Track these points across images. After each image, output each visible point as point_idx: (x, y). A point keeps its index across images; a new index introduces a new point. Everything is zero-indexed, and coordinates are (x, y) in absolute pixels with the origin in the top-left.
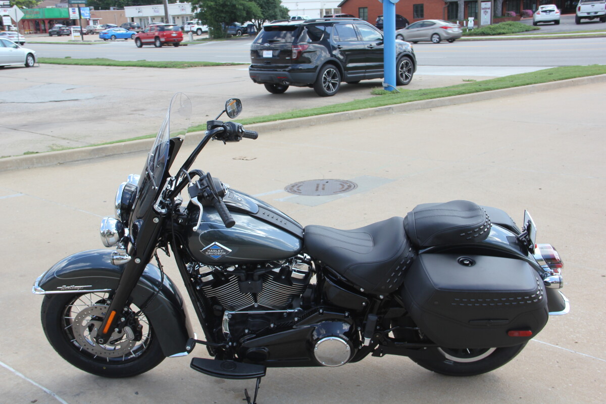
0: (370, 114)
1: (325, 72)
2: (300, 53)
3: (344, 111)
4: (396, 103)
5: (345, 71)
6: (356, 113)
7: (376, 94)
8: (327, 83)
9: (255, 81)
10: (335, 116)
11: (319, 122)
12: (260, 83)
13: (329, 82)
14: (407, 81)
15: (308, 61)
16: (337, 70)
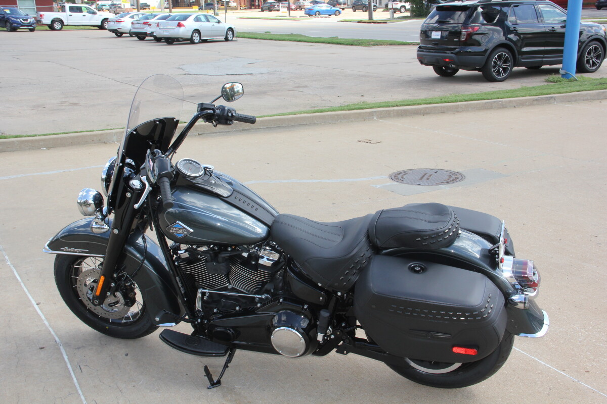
0: (527, 103)
1: (496, 56)
2: (470, 35)
3: (498, 98)
4: (560, 93)
5: (519, 55)
6: (510, 102)
7: (551, 82)
8: (497, 68)
9: (422, 63)
10: (486, 103)
11: (466, 109)
12: (427, 64)
13: (499, 66)
14: (595, 68)
15: (478, 44)
16: (510, 54)
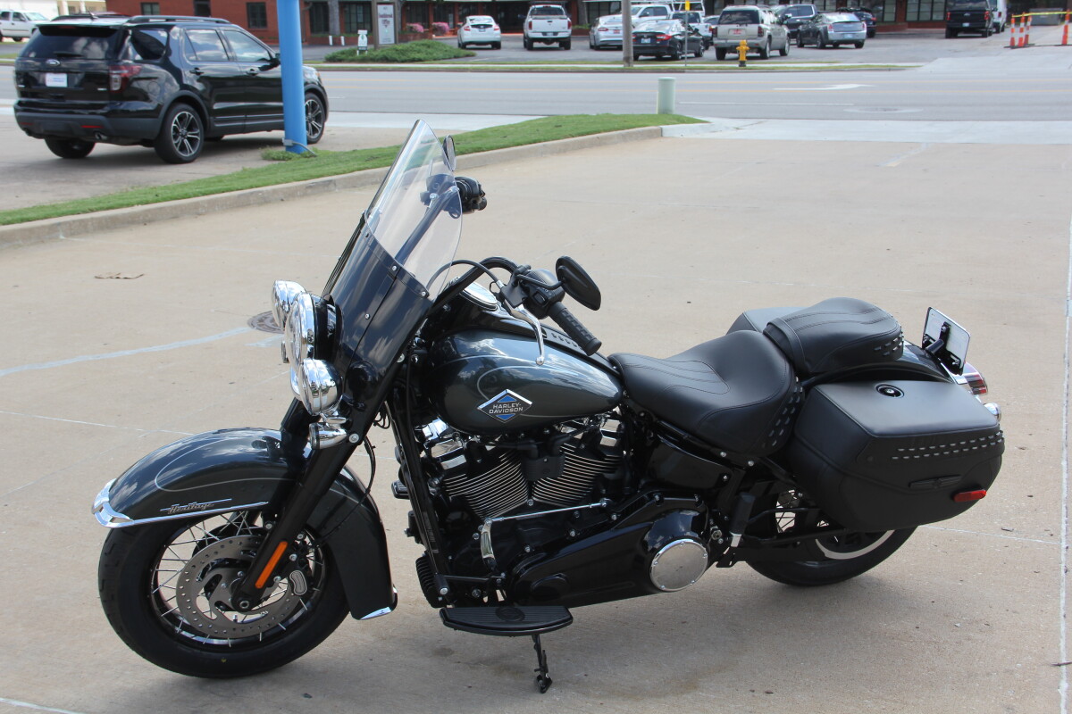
0: (299, 193)
1: (176, 118)
2: (126, 81)
3: (252, 187)
4: (337, 174)
5: (210, 115)
6: (275, 191)
8: (180, 139)
9: (30, 133)
10: (239, 196)
11: (212, 208)
12: (38, 136)
13: (183, 136)
14: (317, 135)
15: (145, 97)
16: (196, 114)
